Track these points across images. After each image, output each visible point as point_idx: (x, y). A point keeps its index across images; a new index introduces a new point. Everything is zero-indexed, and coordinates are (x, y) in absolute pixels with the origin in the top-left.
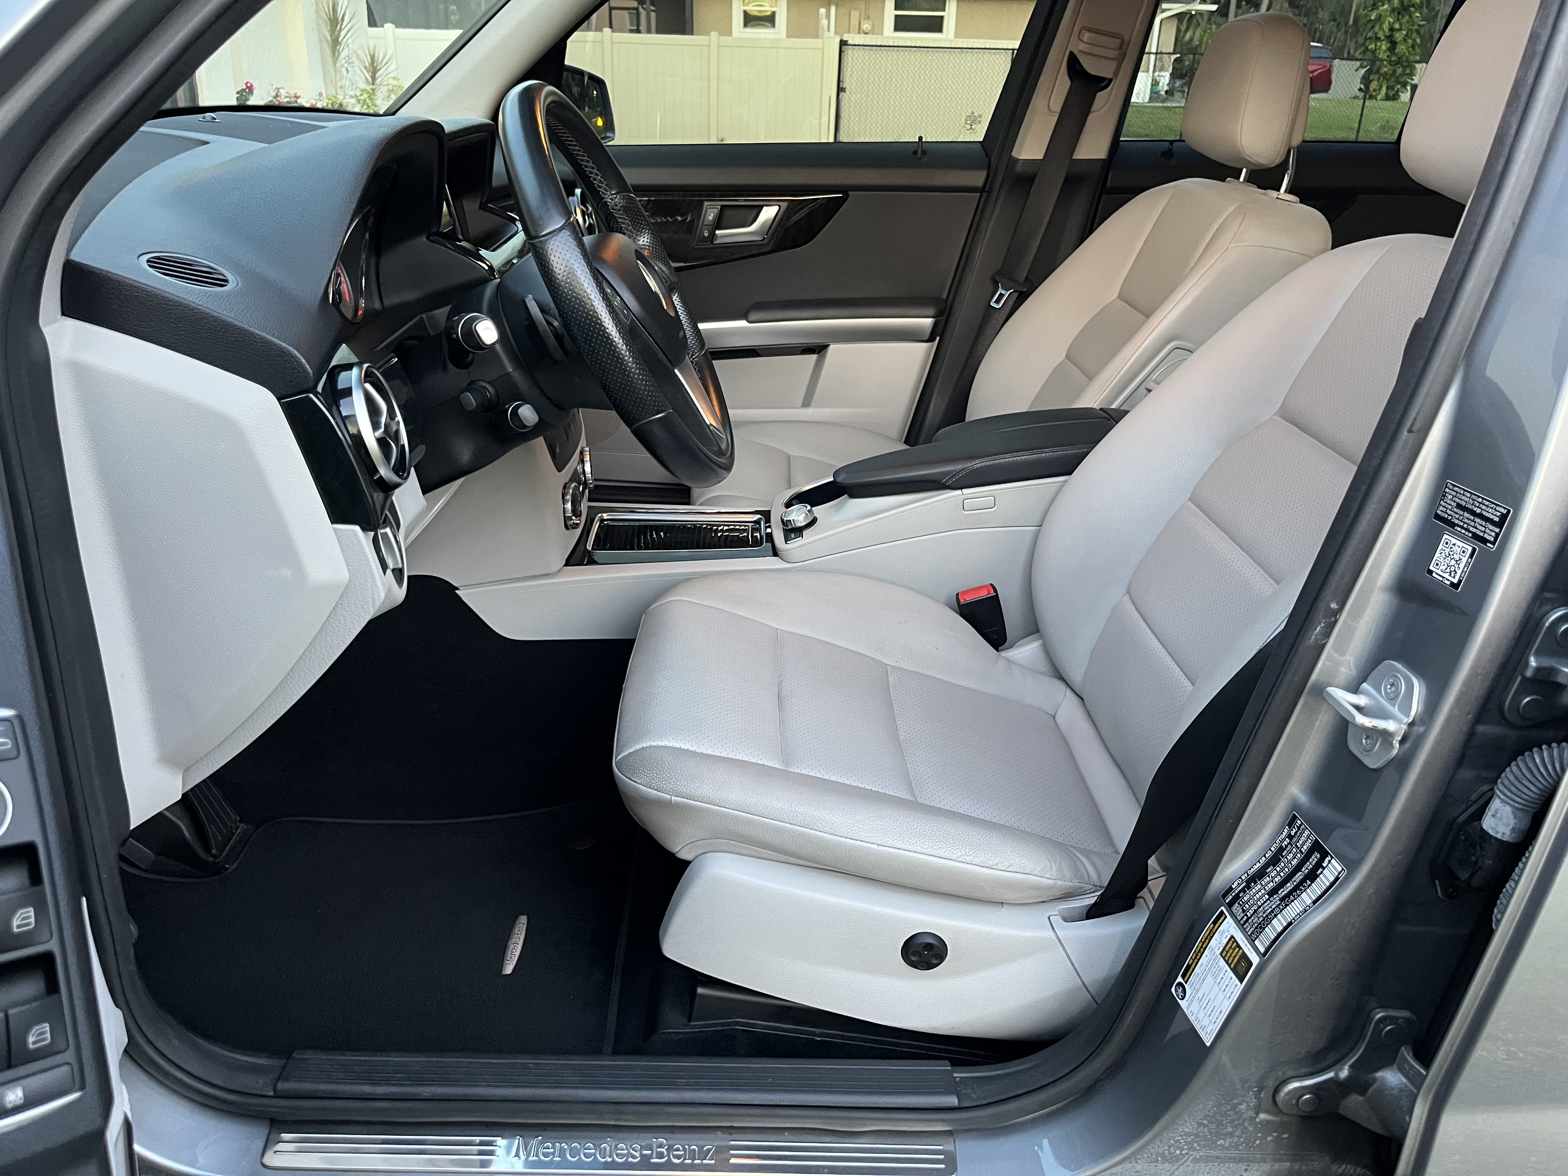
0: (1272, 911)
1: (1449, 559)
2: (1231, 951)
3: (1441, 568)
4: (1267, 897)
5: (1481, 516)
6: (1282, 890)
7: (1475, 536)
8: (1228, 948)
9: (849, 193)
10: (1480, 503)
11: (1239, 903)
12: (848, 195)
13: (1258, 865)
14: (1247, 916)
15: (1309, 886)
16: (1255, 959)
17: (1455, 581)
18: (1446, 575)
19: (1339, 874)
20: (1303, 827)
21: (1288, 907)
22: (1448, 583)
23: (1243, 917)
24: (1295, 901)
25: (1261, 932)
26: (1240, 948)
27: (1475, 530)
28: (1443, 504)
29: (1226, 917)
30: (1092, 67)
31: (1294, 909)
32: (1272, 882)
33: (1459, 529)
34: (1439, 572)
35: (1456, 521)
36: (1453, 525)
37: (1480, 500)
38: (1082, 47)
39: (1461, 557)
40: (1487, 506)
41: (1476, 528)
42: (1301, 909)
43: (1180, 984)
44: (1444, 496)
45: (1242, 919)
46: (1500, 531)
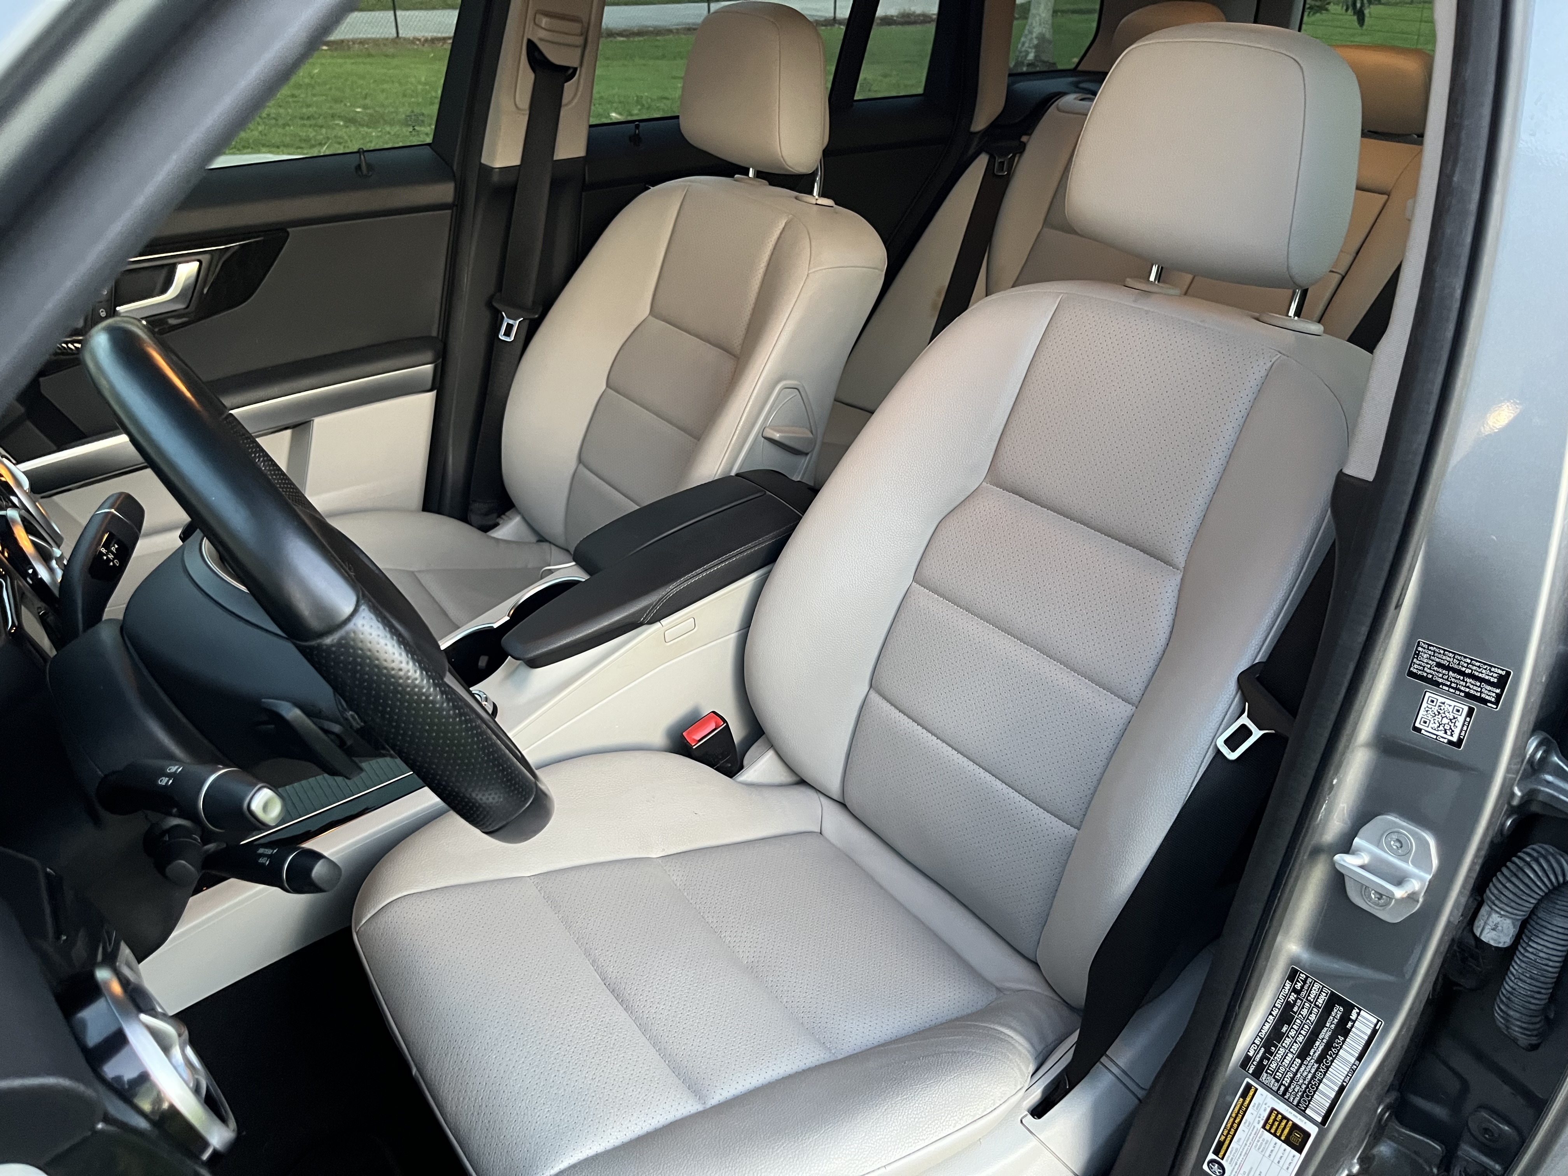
0: (1314, 1076)
1: (1440, 716)
2: (1276, 1123)
3: (1431, 725)
4: (1299, 1061)
5: (1471, 676)
6: (1312, 1051)
7: (1468, 695)
8: (1271, 1121)
9: (289, 230)
10: (1468, 664)
11: (1267, 1072)
12: (288, 233)
13: (1267, 1026)
14: (1284, 1085)
15: (1344, 1042)
16: (1313, 1130)
17: (1455, 739)
18: (1441, 733)
19: (1376, 1025)
20: (1309, 980)
21: (1330, 1069)
22: (1446, 741)
23: (1280, 1087)
24: (1335, 1061)
25: (1310, 1101)
26: (1288, 1120)
27: (1467, 690)
28: (1418, 662)
29: (1256, 1090)
30: (555, 56)
31: (1338, 1071)
32: (1295, 1042)
33: (1444, 687)
34: (1429, 729)
35: (1440, 680)
36: (1437, 684)
37: (1469, 661)
38: (542, 34)
39: (1456, 716)
40: (1479, 667)
41: (1468, 687)
42: (1348, 1070)
43: (1212, 1161)
44: (1418, 655)
45: (1279, 1089)
46: (1502, 692)
